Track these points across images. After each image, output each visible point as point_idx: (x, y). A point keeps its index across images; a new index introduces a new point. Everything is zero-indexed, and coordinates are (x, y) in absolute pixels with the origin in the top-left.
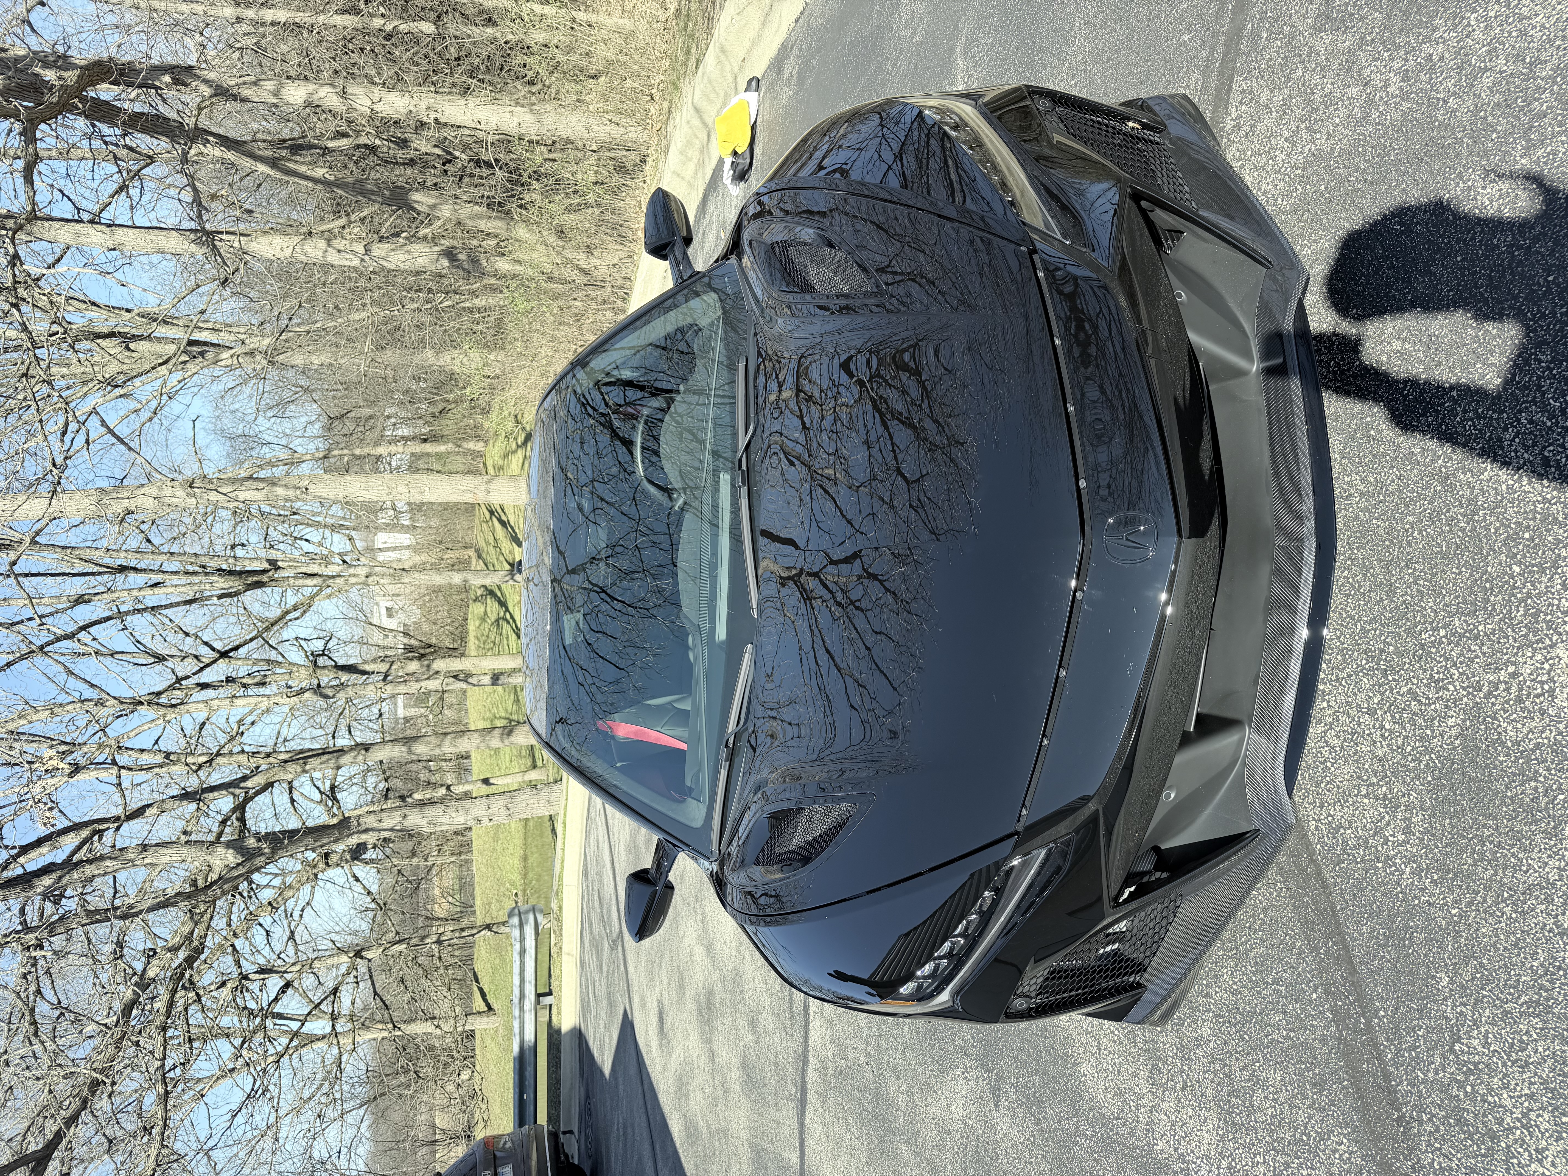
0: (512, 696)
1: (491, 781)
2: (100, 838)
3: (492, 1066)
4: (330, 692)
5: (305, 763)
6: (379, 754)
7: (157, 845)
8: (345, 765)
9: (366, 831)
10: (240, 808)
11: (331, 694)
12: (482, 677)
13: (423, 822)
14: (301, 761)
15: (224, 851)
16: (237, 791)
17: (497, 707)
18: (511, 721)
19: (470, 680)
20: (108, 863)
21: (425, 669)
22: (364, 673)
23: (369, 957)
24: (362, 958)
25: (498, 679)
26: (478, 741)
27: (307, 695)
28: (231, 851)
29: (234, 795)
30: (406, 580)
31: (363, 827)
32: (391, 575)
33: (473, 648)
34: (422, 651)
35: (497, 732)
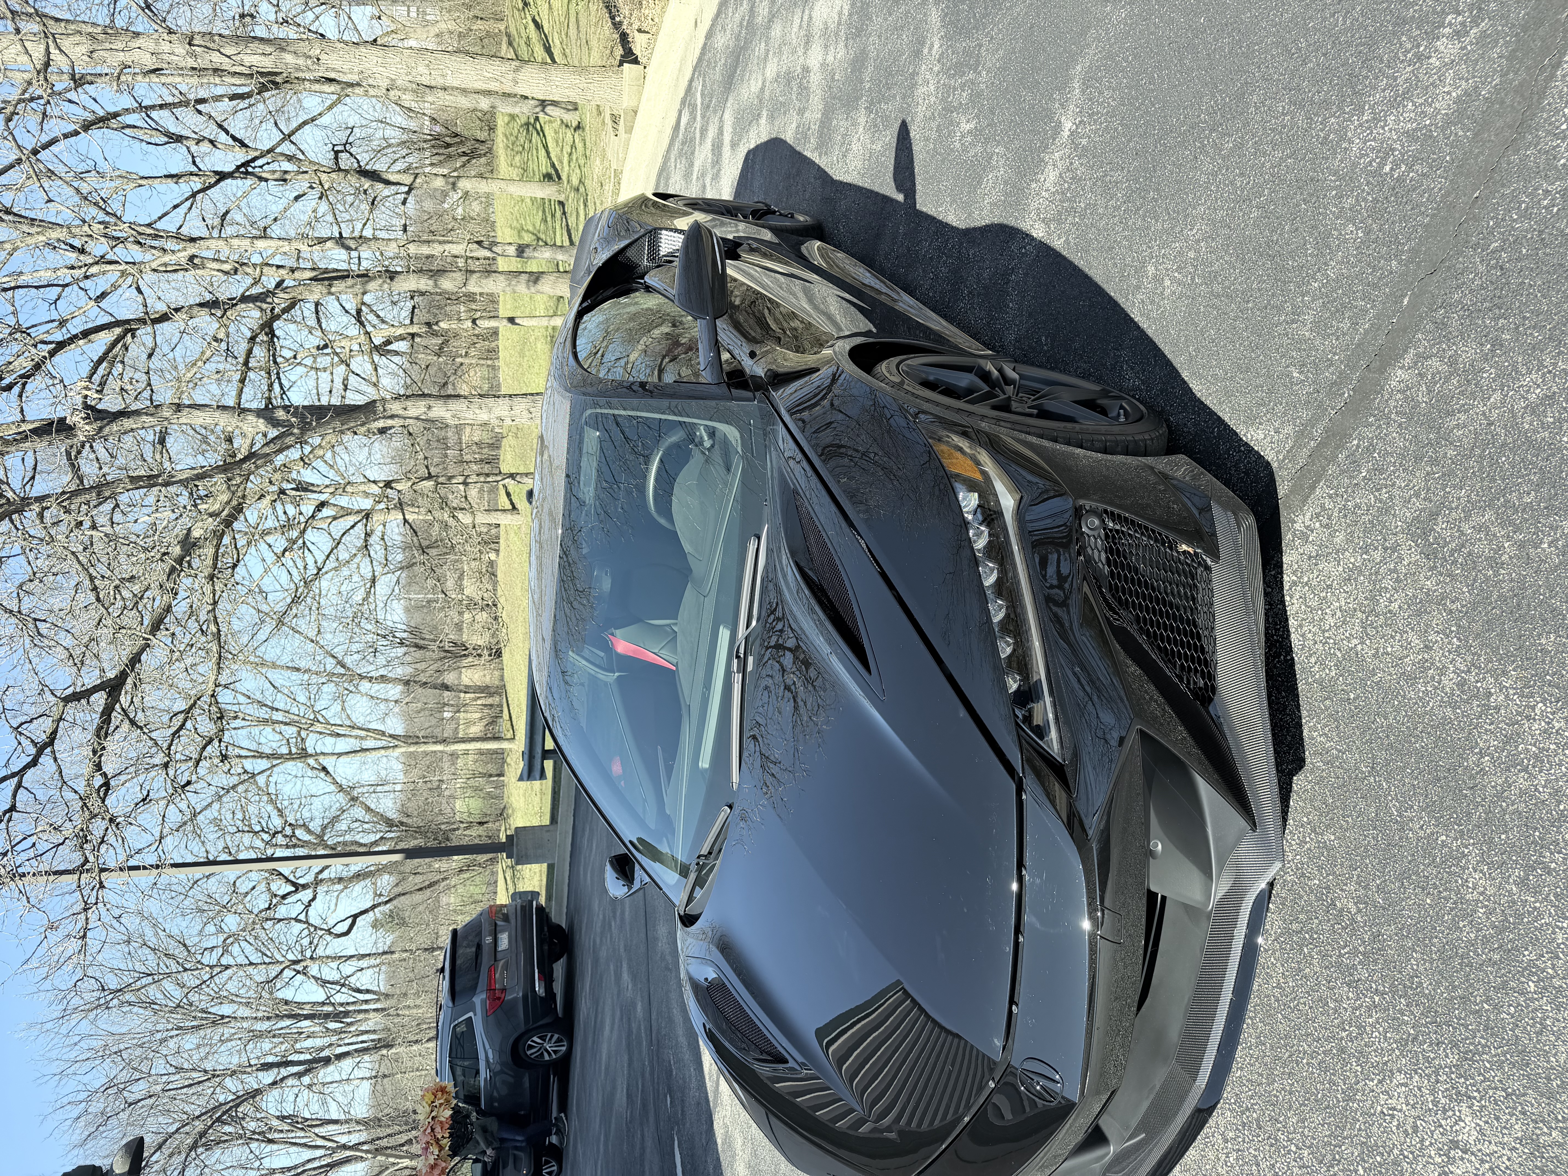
0: (540, 213)
1: (517, 321)
2: (133, 337)
3: (514, 556)
4: (352, 244)
5: (330, 285)
6: (404, 284)
7: (190, 406)
8: (370, 291)
9: (392, 417)
10: (268, 327)
11: (353, 247)
12: (507, 247)
13: (448, 415)
14: (326, 283)
15: (255, 420)
16: (264, 306)
17: (525, 219)
18: (538, 239)
19: (494, 249)
20: (144, 418)
21: (450, 187)
22: (388, 183)
23: (399, 488)
24: (392, 488)
25: (523, 252)
26: (503, 285)
27: (329, 244)
28: (261, 421)
29: (262, 310)
30: (430, 99)
31: (389, 413)
32: (414, 91)
33: (501, 145)
34: (447, 139)
35: (524, 277)
